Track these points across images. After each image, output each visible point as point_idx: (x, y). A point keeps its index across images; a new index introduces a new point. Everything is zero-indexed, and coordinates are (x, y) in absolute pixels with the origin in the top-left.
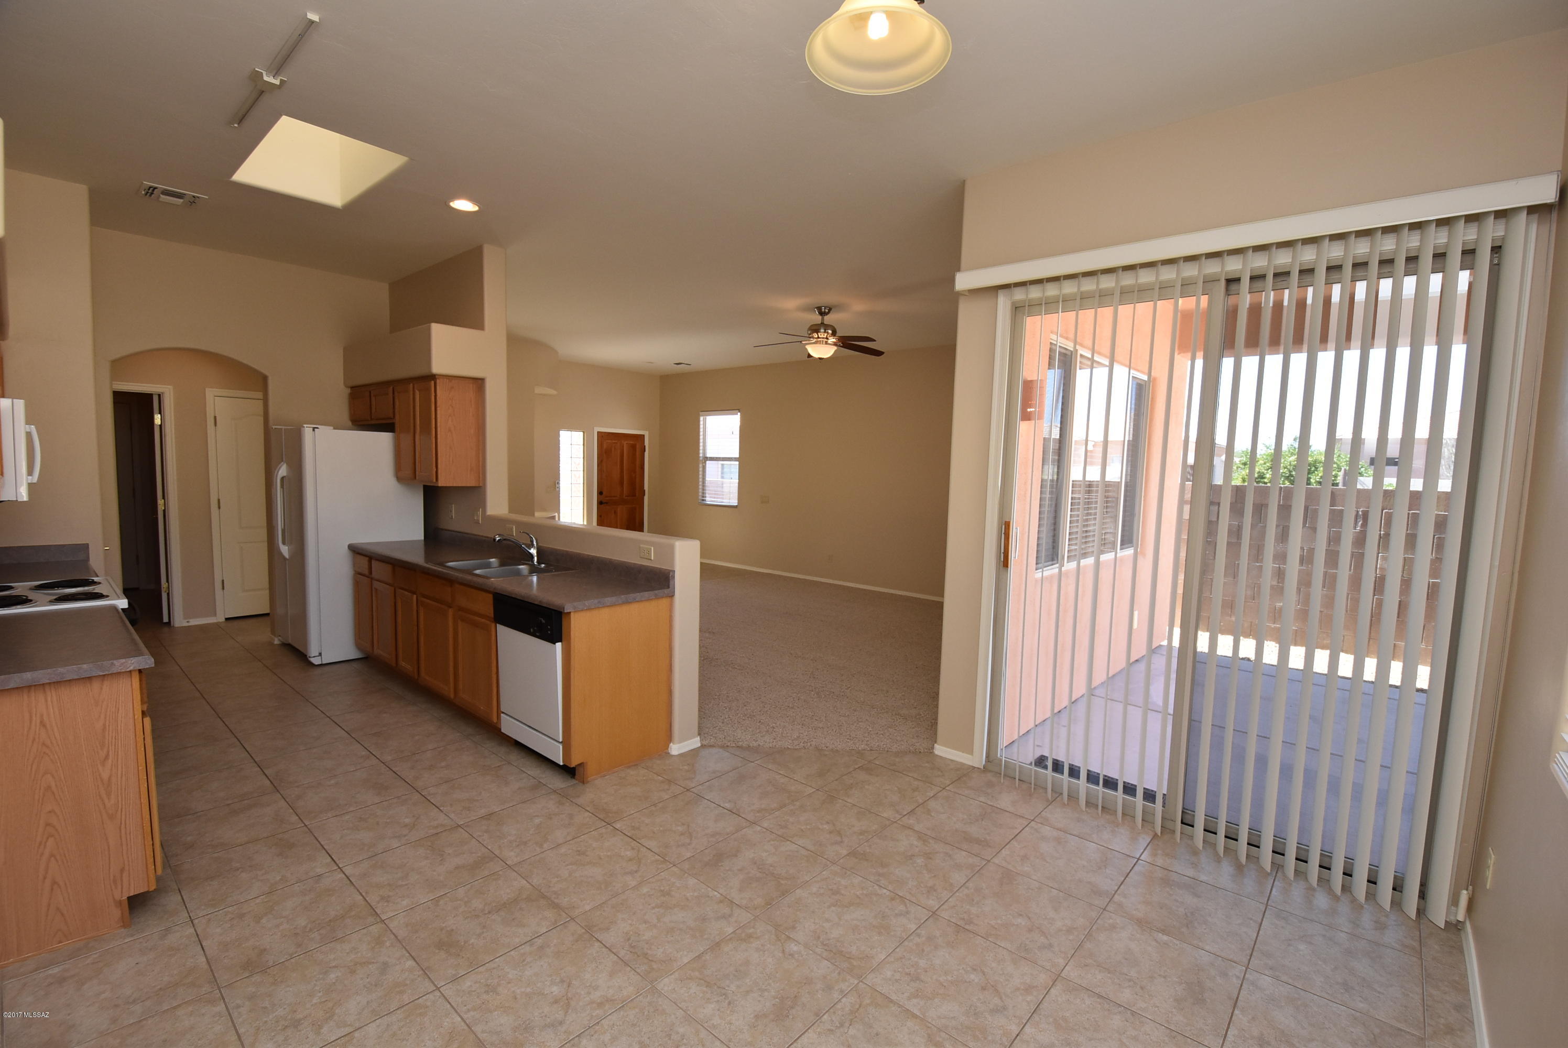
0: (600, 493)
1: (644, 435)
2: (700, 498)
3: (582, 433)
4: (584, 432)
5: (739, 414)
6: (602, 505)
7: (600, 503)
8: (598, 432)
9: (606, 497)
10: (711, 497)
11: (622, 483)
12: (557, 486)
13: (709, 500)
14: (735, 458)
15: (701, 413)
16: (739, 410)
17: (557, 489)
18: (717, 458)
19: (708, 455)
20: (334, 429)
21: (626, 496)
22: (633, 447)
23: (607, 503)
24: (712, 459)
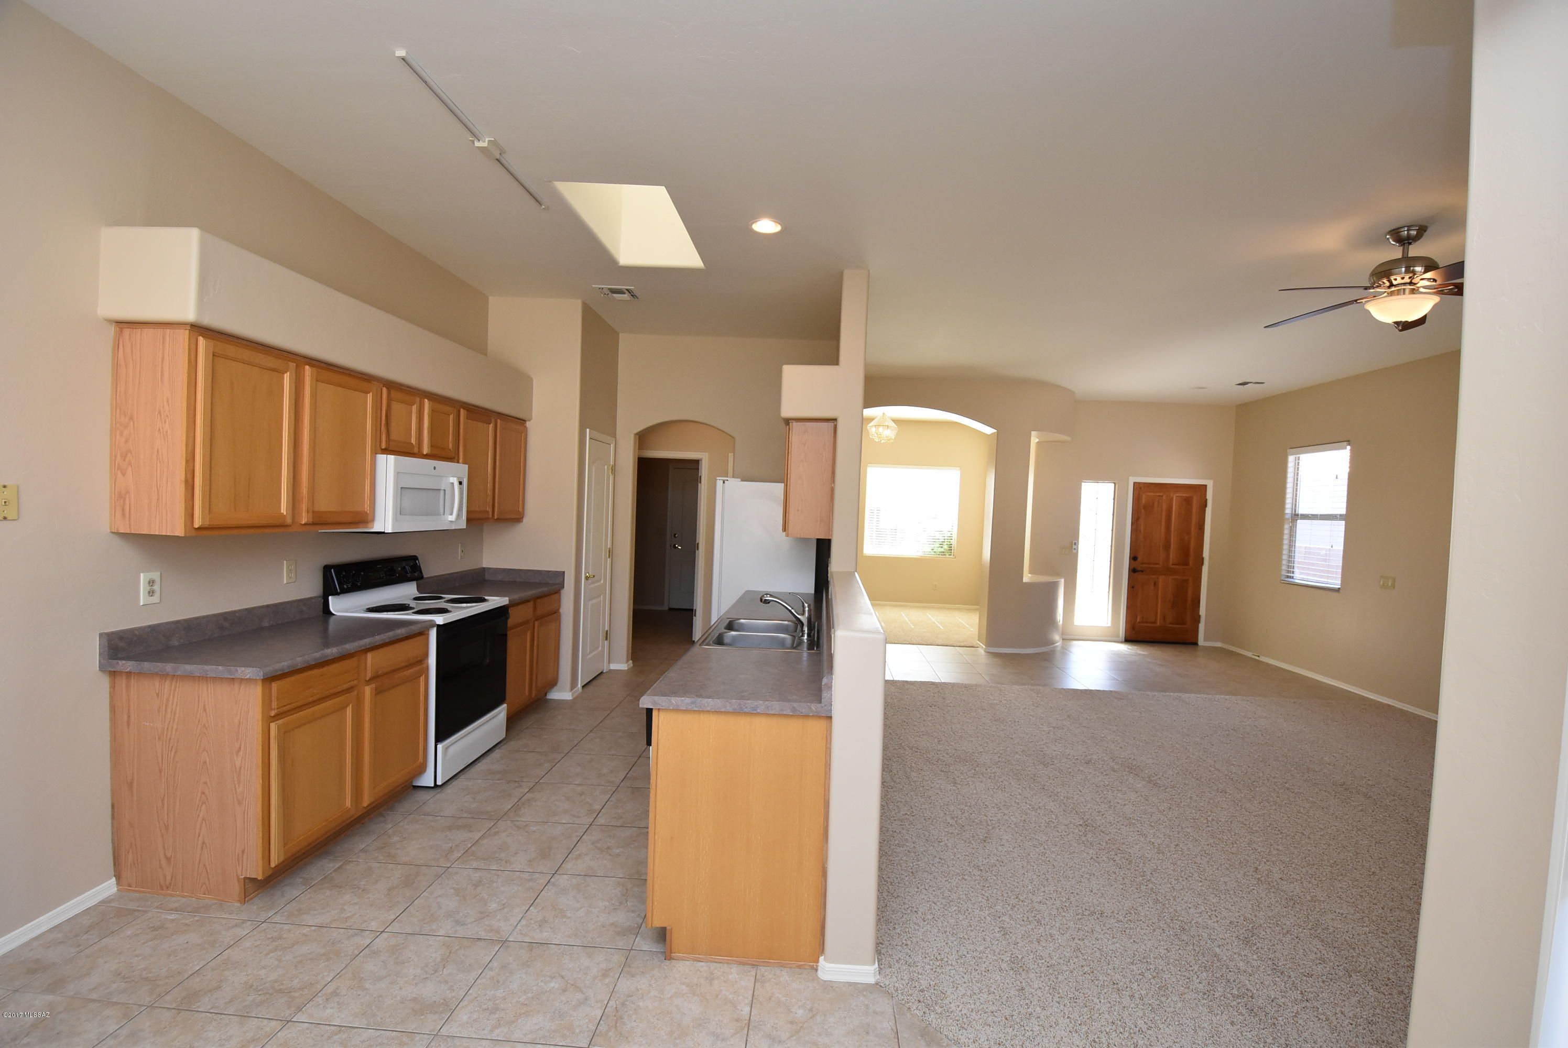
0: (1133, 558)
1: (1206, 486)
2: (1284, 573)
3: (1113, 484)
4: (1115, 483)
5: (1349, 447)
6: (1136, 574)
7: (1133, 571)
8: (1134, 483)
9: (1142, 563)
10: (1301, 573)
11: (1167, 547)
12: (1074, 547)
13: (1300, 576)
14: (1341, 515)
15: (1289, 451)
16: (1349, 442)
17: (1074, 551)
18: (1312, 515)
19: (1301, 511)
20: (742, 481)
21: (1173, 564)
22: (1188, 501)
23: (1142, 571)
24: (1305, 517)
